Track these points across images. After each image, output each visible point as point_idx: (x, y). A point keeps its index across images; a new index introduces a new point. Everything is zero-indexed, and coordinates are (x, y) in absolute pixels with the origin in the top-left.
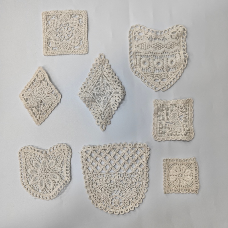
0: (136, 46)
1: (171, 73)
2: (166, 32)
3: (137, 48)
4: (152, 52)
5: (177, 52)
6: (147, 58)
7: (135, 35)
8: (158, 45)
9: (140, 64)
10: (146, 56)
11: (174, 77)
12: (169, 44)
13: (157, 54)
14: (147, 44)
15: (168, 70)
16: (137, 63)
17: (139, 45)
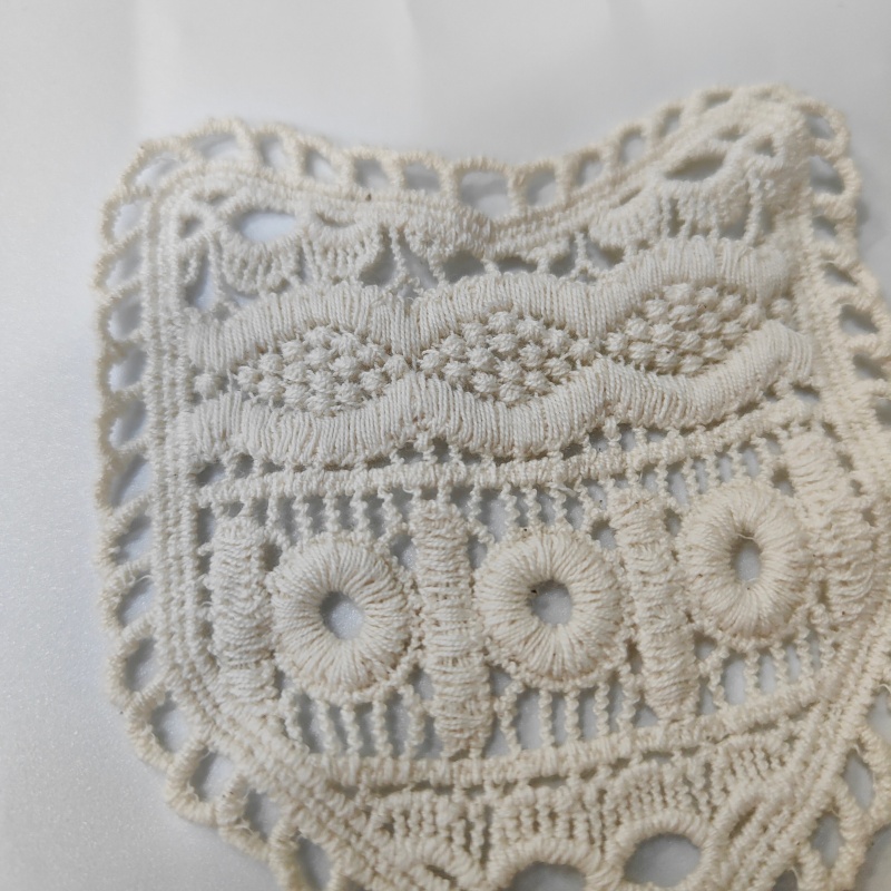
0: (203, 382)
1: (756, 728)
2: (591, 170)
3: (214, 411)
4: (422, 441)
5: (791, 406)
6: (361, 532)
7: (194, 239)
8: (503, 343)
9: (261, 642)
10: (343, 502)
11: (817, 802)
12: (654, 309)
13: (499, 460)
14: (343, 342)
15: (704, 680)
16: (206, 630)
17: (236, 366)
